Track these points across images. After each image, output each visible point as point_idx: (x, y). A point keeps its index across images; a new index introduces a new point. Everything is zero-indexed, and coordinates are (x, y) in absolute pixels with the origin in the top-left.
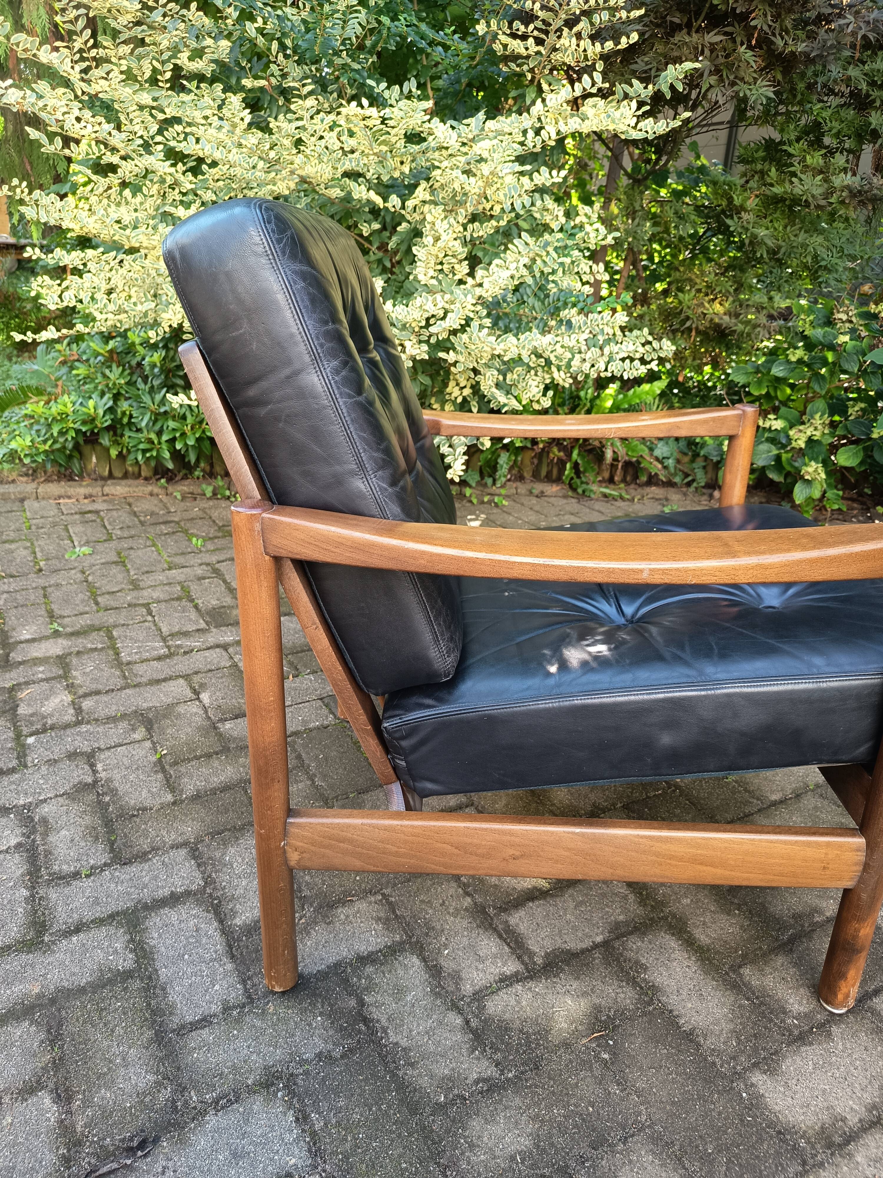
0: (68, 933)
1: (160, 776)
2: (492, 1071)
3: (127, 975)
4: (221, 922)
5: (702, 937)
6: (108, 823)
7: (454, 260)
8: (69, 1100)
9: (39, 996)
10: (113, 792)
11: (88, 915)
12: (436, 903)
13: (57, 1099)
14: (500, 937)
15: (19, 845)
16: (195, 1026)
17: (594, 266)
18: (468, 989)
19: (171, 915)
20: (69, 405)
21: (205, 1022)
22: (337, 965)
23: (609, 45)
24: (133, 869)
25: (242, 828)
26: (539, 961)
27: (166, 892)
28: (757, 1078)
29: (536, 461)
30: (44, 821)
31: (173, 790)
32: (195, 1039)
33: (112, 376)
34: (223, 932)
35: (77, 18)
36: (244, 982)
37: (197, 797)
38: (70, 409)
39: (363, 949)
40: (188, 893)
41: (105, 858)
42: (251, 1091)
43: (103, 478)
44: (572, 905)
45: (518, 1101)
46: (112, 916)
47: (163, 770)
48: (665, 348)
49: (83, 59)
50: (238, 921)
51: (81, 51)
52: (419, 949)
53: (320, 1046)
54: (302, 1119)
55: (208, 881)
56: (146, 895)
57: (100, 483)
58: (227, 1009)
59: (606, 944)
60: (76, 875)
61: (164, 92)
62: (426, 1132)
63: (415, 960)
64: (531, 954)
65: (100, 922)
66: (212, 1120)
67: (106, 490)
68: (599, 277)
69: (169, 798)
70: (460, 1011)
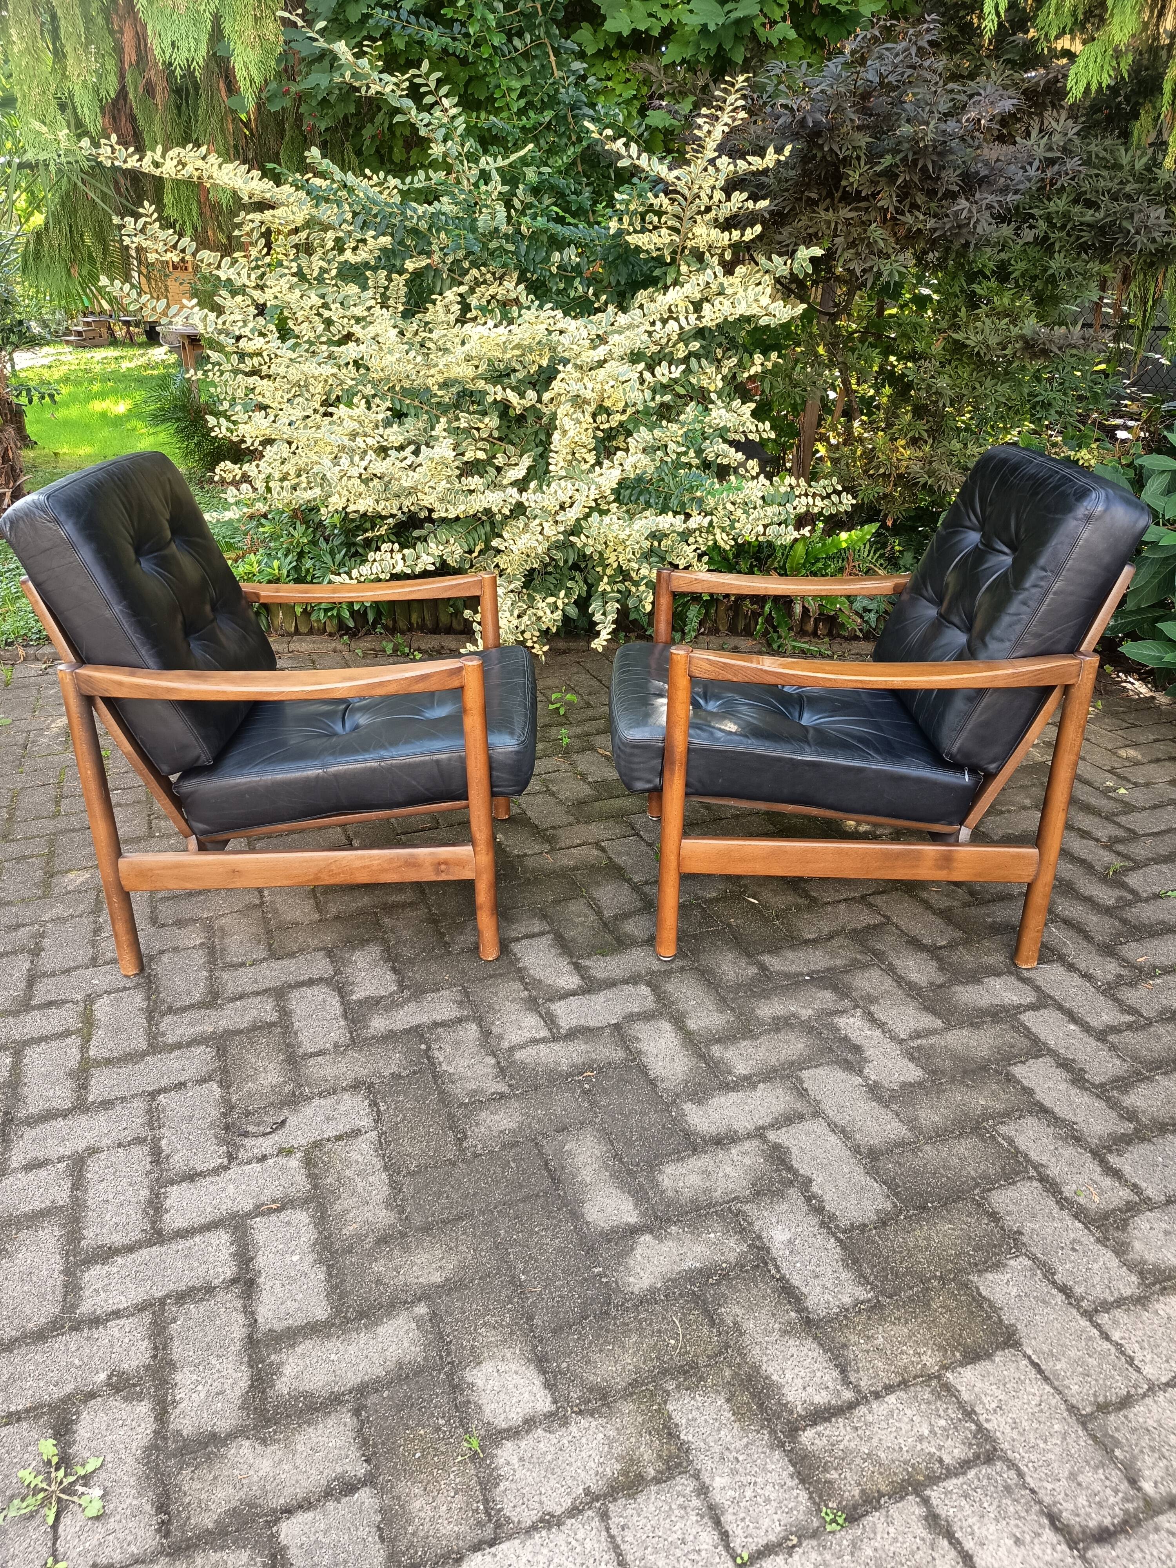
0: (233, 999)
1: (312, 901)
2: (505, 1089)
3: (272, 1024)
4: (342, 997)
5: (692, 1024)
6: (269, 932)
7: (584, 450)
8: (228, 1087)
9: (214, 1033)
10: (276, 911)
11: (249, 989)
12: (500, 994)
13: (221, 1086)
14: (541, 1016)
15: (202, 944)
16: (313, 1055)
17: (760, 425)
18: (505, 1045)
19: (308, 992)
20: (255, 565)
21: (321, 1053)
22: (418, 1026)
23: (736, 234)
24: (285, 962)
25: (368, 941)
26: (563, 1031)
27: (306, 977)
28: (688, 1107)
29: (731, 613)
30: (222, 929)
31: (320, 912)
32: (311, 1061)
33: (296, 534)
34: (342, 1004)
35: (252, 230)
36: (351, 1033)
37: (337, 918)
38: (255, 569)
39: (438, 1018)
40: (321, 979)
41: (264, 954)
42: (344, 1089)
43: (289, 634)
44: (602, 999)
45: (517, 1105)
46: (265, 991)
47: (315, 897)
48: (845, 501)
49: (258, 267)
50: (354, 997)
51: (257, 259)
52: (479, 1020)
53: (394, 1068)
54: (374, 1104)
55: (337, 972)
56: (291, 979)
57: (286, 639)
58: (336, 1045)
59: (617, 1027)
60: (243, 964)
61: (330, 289)
62: (451, 1116)
63: (474, 1026)
64: (559, 1027)
65: (257, 994)
66: (316, 1101)
67: (292, 646)
68: (765, 436)
69: (317, 916)
70: (495, 1056)
